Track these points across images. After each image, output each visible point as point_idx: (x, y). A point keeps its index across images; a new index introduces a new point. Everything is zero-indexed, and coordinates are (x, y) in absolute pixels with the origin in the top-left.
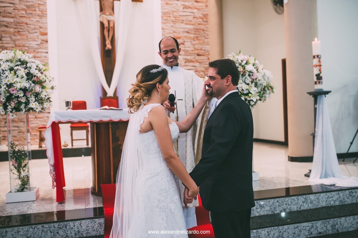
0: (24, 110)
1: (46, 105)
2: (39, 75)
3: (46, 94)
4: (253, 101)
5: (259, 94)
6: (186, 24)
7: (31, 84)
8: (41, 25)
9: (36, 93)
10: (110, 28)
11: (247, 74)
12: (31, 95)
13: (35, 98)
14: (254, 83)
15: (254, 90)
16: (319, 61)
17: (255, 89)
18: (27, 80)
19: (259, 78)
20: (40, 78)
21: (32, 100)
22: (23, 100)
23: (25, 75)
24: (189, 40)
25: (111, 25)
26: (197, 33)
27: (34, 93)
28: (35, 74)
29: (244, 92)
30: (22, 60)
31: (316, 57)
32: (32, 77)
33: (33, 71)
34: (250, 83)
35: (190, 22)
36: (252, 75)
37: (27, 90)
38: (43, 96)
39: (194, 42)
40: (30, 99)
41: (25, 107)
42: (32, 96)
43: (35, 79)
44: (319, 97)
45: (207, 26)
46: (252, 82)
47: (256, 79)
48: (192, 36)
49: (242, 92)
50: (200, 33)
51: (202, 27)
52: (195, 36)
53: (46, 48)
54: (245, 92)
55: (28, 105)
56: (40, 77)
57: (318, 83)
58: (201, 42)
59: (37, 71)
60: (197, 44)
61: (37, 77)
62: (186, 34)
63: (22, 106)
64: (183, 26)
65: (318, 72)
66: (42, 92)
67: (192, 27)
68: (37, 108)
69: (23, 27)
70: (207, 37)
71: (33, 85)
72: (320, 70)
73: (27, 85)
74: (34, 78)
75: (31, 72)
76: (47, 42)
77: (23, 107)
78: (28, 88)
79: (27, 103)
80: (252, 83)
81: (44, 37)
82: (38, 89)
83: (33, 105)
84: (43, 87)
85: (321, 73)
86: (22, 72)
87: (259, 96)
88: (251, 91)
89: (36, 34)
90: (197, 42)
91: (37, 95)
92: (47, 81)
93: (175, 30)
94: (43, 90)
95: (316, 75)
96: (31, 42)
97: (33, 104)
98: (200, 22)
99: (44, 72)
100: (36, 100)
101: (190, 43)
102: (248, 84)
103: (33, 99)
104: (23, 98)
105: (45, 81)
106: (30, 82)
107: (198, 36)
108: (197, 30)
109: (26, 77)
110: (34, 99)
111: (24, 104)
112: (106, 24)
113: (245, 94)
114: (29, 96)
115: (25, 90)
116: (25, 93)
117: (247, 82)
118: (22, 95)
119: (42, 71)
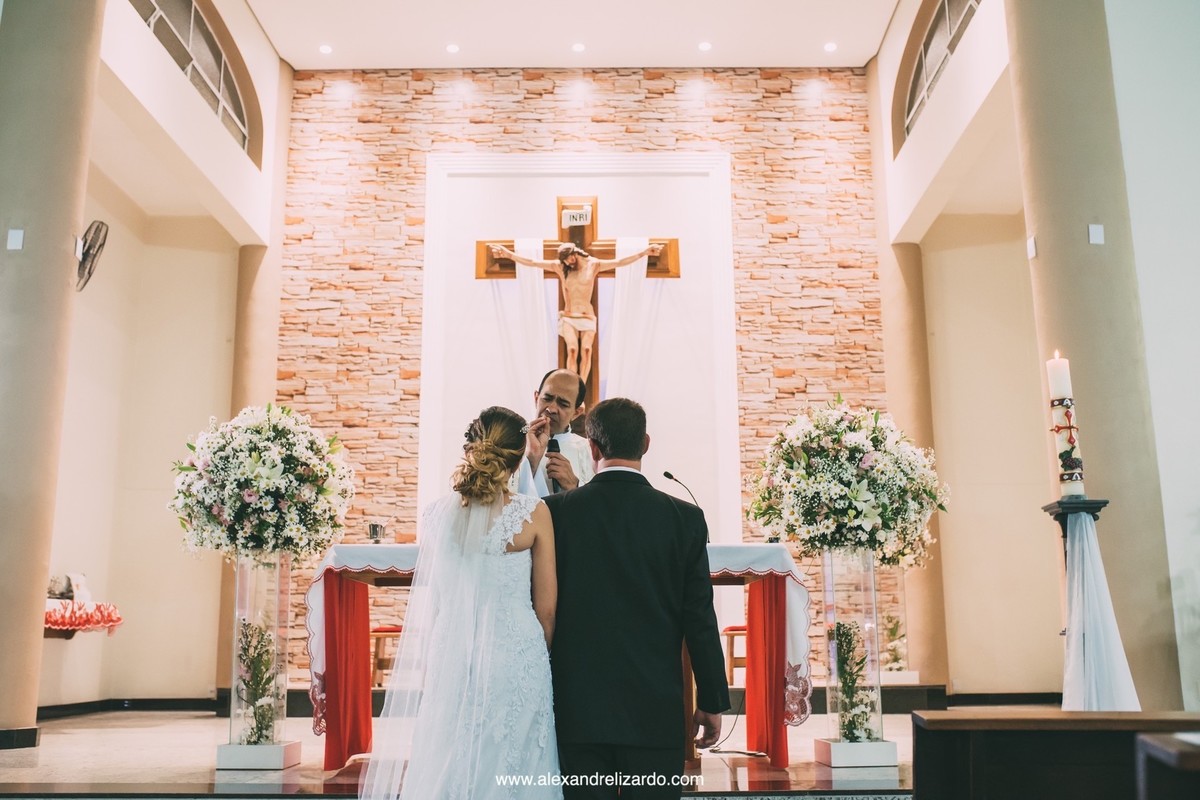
0: (272, 543)
1: (325, 532)
2: (314, 461)
3: (327, 507)
4: (863, 530)
5: (880, 510)
6: (811, 332)
7: (291, 482)
8: (405, 352)
9: (303, 504)
10: (583, 354)
11: (845, 454)
12: (290, 507)
13: (299, 515)
14: (865, 481)
15: (864, 498)
16: (1068, 415)
17: (871, 497)
18: (283, 473)
19: (880, 467)
20: (315, 469)
21: (291, 520)
22: (272, 518)
23: (278, 461)
24: (821, 381)
25: (587, 344)
26: (847, 356)
27: (298, 502)
28: (303, 460)
29: (837, 506)
30: (280, 428)
31: (1056, 403)
32: (296, 466)
33: (301, 452)
34: (854, 480)
35: (822, 327)
36: (860, 460)
37: (282, 496)
38: (318, 512)
39: (836, 385)
40: (287, 519)
41: (275, 536)
42: (293, 509)
43: (300, 470)
44: (1070, 518)
45: (877, 335)
46: (860, 478)
47: (872, 468)
48: (832, 366)
49: (831, 505)
50: (857, 358)
51: (860, 338)
52: (842, 365)
53: (415, 412)
54: (840, 505)
55: (282, 530)
56: (314, 466)
57: (1066, 477)
58: (861, 383)
59: (310, 453)
60: (848, 390)
61: (308, 466)
62: (814, 363)
63: (269, 533)
64: (802, 337)
65: (1068, 447)
66: (317, 500)
67: (830, 340)
68: (301, 539)
69: (359, 360)
70: (877, 368)
71: (295, 483)
72: (1071, 441)
73: (282, 484)
74: (299, 467)
75: (295, 454)
76: (418, 395)
77: (271, 536)
78: (283, 491)
79: (279, 527)
80: (858, 482)
81: (410, 385)
82: (307, 493)
83: (291, 530)
84: (320, 491)
85: (1073, 448)
86: (275, 453)
87: (881, 515)
88: (855, 503)
89: (389, 376)
90: (848, 383)
91: (304, 509)
92: (330, 476)
93: (777, 350)
94: (321, 497)
95: (1061, 456)
96: (376, 398)
97: (293, 529)
98: (856, 324)
99: (327, 456)
100: (301, 521)
101: (824, 389)
102: (848, 484)
103: (293, 516)
104: (270, 513)
105: (327, 476)
106: (291, 477)
107: (850, 365)
108: (846, 349)
109: (281, 466)
110: (296, 519)
111: (272, 529)
112: (572, 344)
113: (840, 510)
114: (285, 511)
115: (276, 495)
116: (277, 502)
117: (846, 477)
118: (269, 506)
119: (324, 452)
